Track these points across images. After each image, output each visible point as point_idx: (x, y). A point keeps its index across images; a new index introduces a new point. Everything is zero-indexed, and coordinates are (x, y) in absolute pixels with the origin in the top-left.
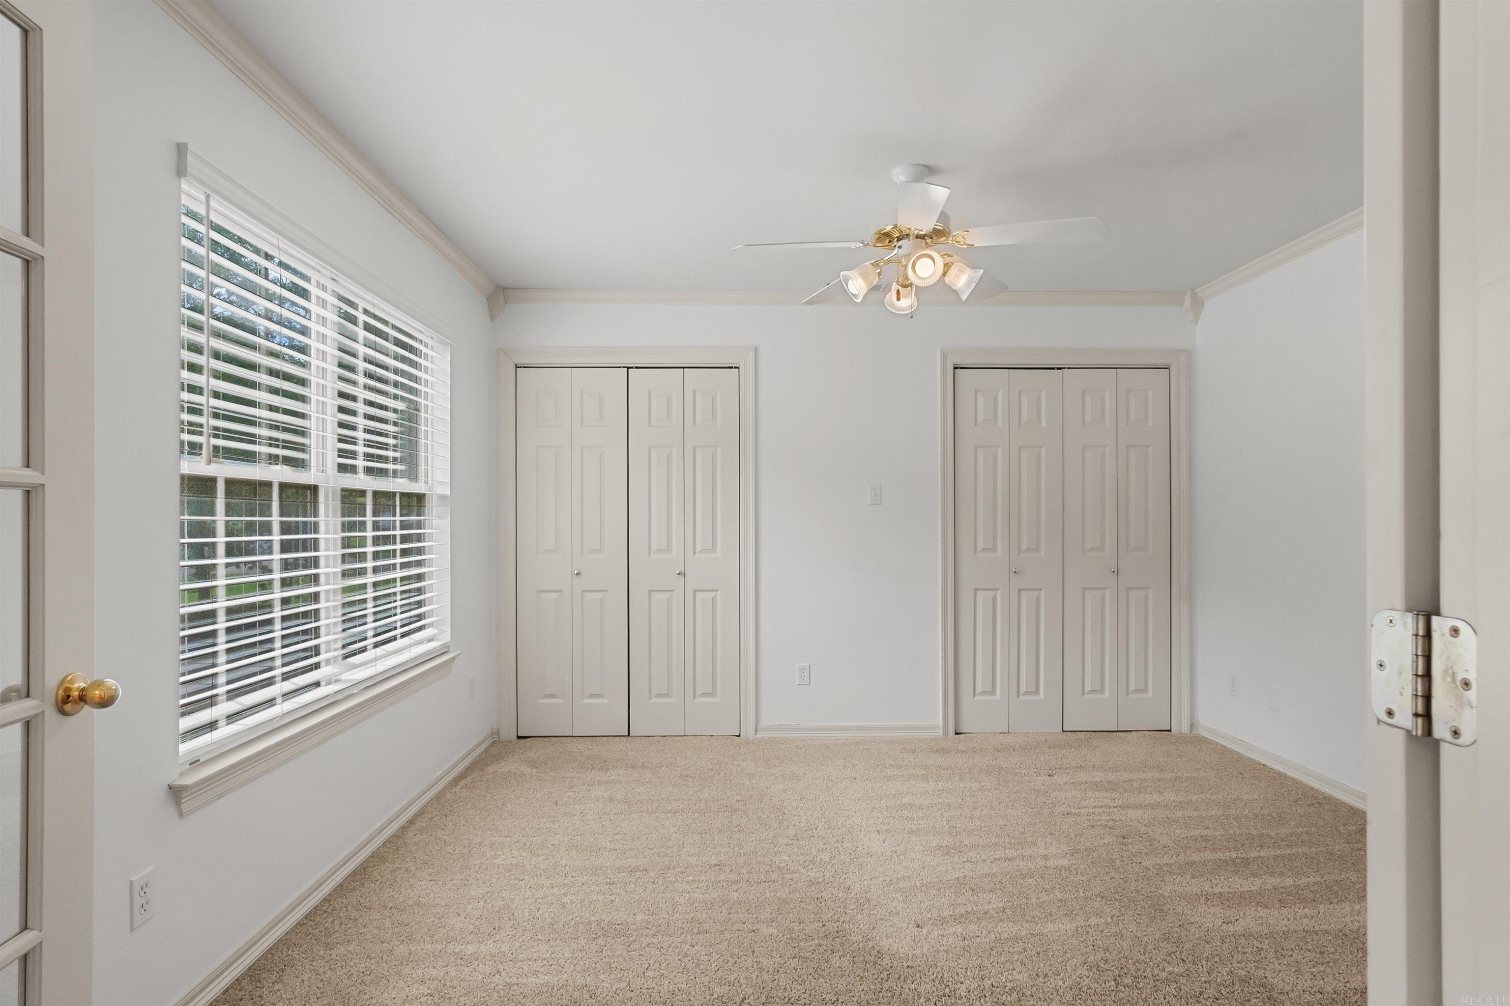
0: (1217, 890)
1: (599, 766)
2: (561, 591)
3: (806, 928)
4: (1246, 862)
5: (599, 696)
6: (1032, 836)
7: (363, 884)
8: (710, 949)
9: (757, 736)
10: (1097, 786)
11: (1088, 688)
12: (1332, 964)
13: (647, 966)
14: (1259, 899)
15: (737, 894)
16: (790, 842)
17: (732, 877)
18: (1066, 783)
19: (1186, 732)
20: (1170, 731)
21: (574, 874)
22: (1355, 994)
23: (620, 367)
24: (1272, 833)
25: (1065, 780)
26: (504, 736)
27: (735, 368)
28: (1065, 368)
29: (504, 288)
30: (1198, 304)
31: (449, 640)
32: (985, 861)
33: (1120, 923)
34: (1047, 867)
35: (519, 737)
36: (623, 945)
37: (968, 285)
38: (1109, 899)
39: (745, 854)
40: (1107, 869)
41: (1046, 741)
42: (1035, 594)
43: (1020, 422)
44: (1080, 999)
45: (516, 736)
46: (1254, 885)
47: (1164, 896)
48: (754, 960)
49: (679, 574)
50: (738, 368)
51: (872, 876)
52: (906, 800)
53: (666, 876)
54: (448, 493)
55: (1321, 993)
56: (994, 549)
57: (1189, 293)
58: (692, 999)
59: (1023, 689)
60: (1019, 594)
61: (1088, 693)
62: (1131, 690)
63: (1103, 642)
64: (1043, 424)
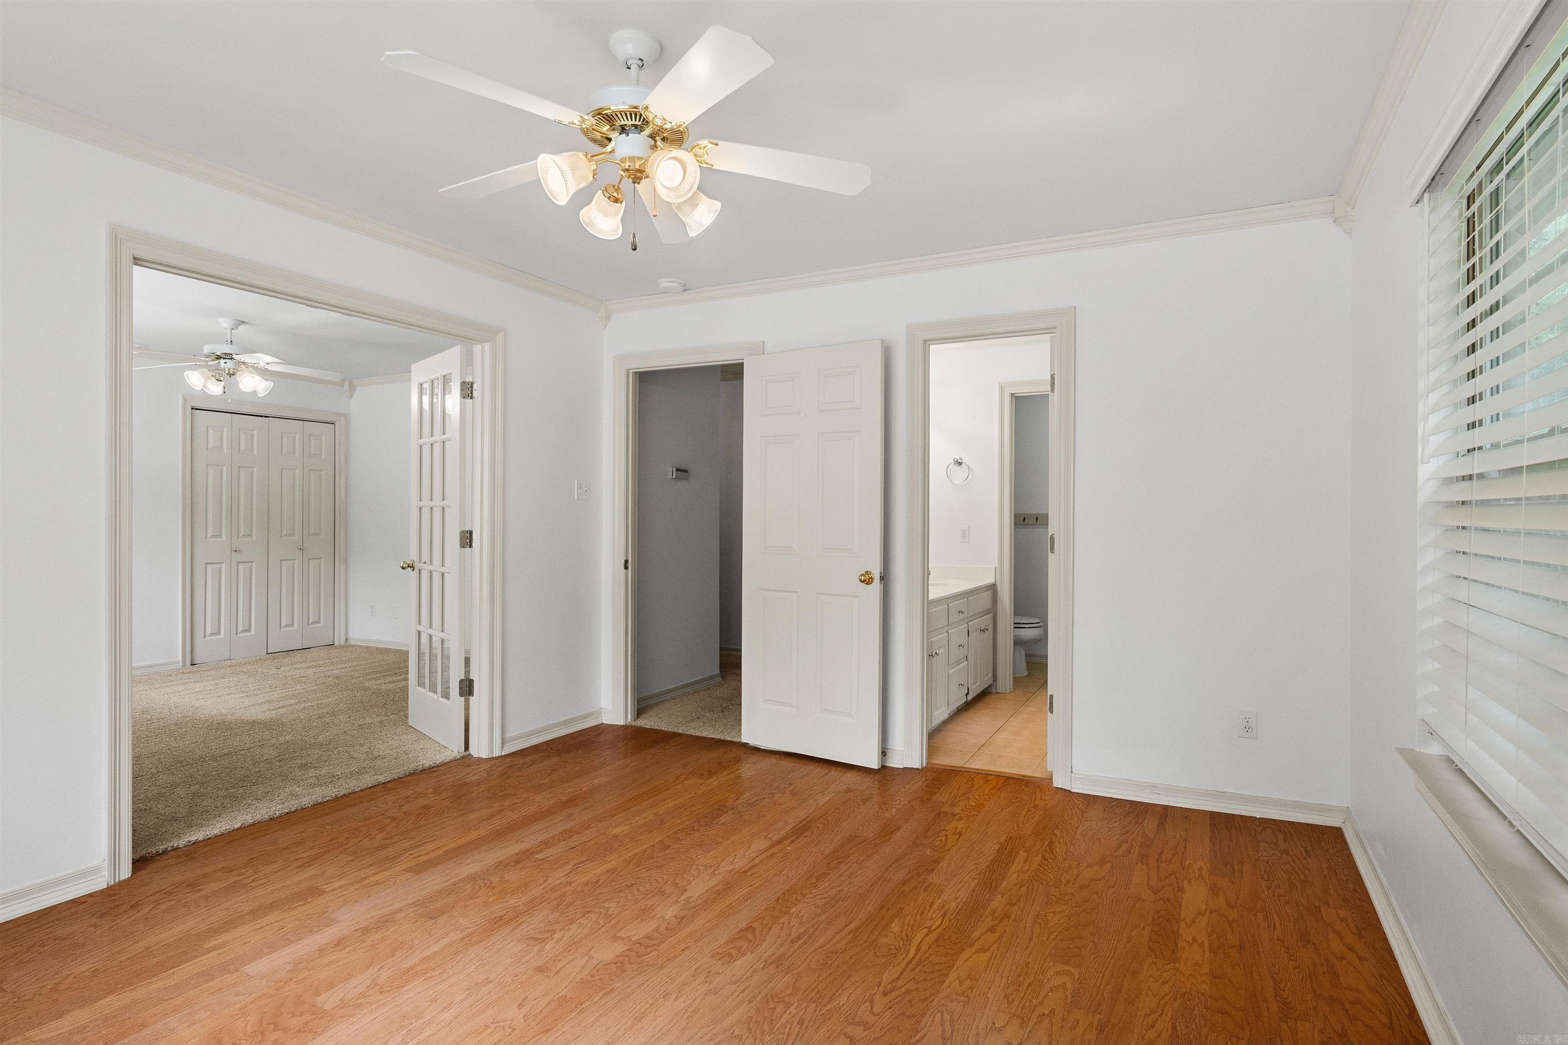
11: (283, 624)
19: (343, 644)
20: (334, 645)
28: (268, 418)
30: (353, 389)
41: (259, 661)
43: (239, 449)
56: (219, 536)
57: (347, 381)
59: (240, 629)
60: (238, 566)
61: (284, 627)
62: (310, 623)
63: (293, 596)
64: (255, 453)
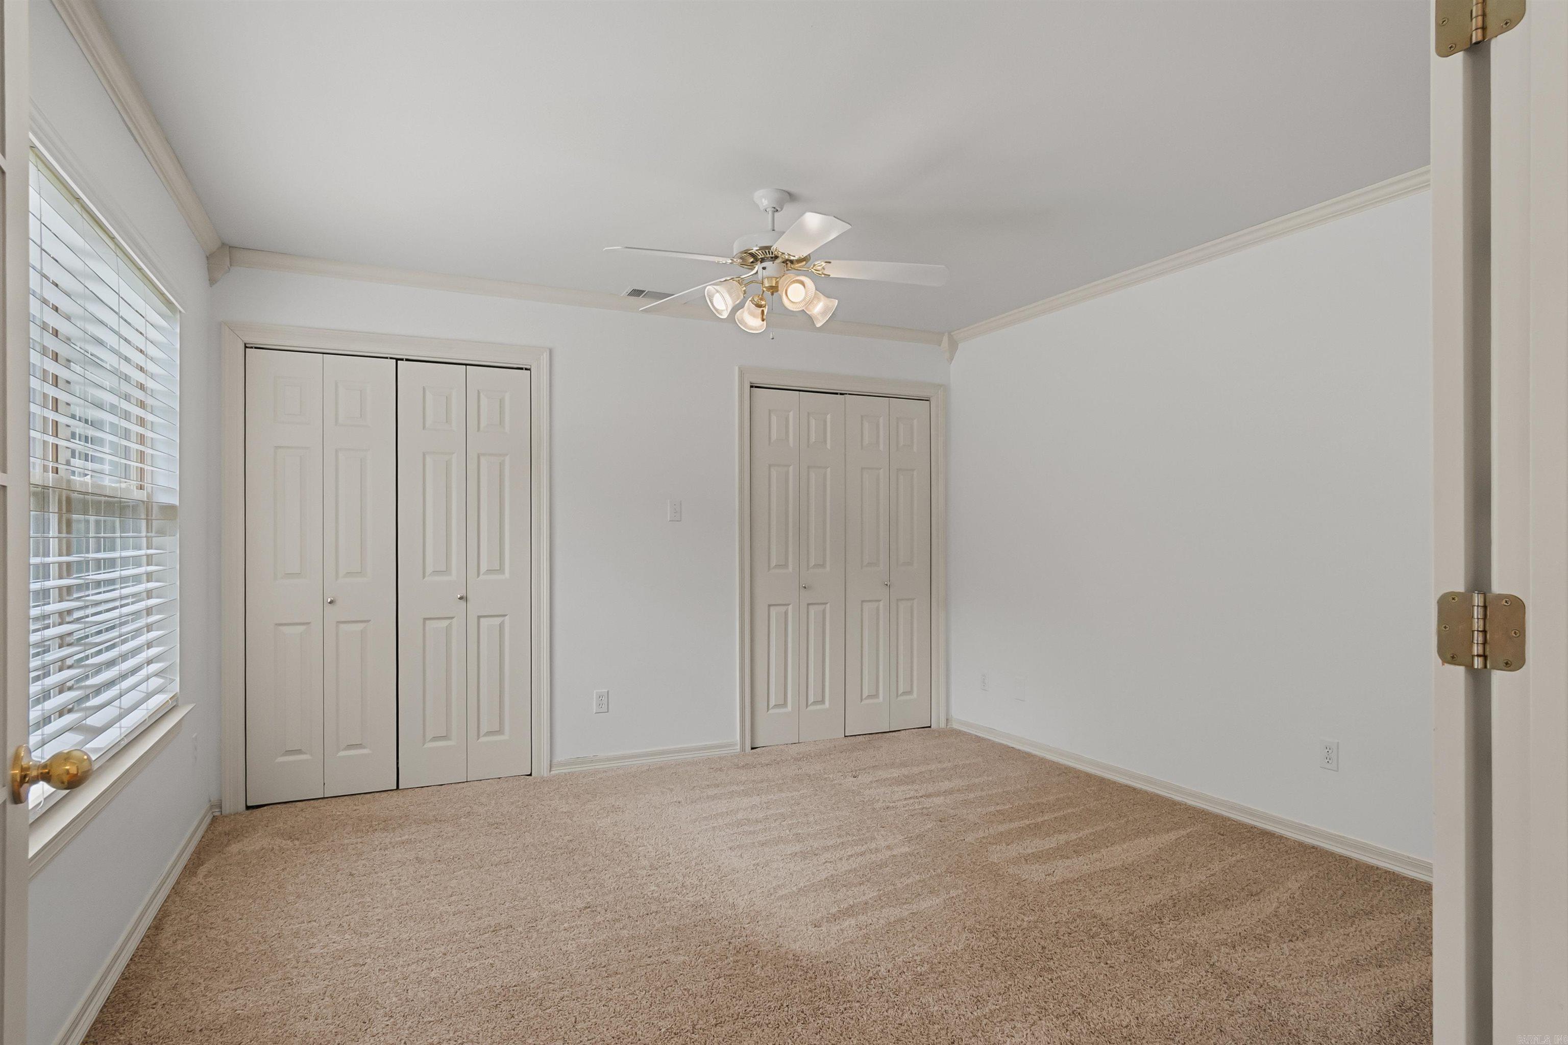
0: (1029, 851)
1: (381, 826)
2: (308, 623)
3: (714, 949)
4: (1038, 826)
5: (359, 746)
6: (868, 832)
7: (136, 1013)
8: (631, 988)
9: (552, 773)
10: (899, 781)
11: (865, 694)
12: (1128, 891)
13: (573, 1019)
14: (1059, 853)
15: (625, 931)
16: (650, 873)
17: (609, 916)
18: (871, 782)
19: (943, 727)
20: (930, 727)
21: (427, 946)
22: (1152, 909)
23: (387, 358)
24: (1045, 801)
25: (870, 779)
26: (228, 809)
27: (526, 369)
28: (846, 394)
29: (230, 247)
30: (953, 346)
31: (178, 690)
32: (841, 859)
33: (974, 891)
34: (894, 856)
35: (248, 808)
36: (532, 1005)
37: (824, 313)
38: (956, 873)
39: (610, 892)
40: (942, 849)
41: (835, 747)
42: (822, 607)
43: (808, 442)
44: (976, 957)
45: (245, 805)
46: (1050, 843)
47: (995, 863)
48: (682, 989)
49: (461, 598)
50: (529, 369)
51: (749, 890)
52: (740, 816)
53: (537, 928)
54: (177, 503)
55: (1132, 913)
56: (785, 565)
57: (946, 334)
58: (641, 1038)
59: (811, 700)
60: (808, 608)
61: (865, 699)
62: (900, 693)
63: (878, 650)
64: (829, 447)
